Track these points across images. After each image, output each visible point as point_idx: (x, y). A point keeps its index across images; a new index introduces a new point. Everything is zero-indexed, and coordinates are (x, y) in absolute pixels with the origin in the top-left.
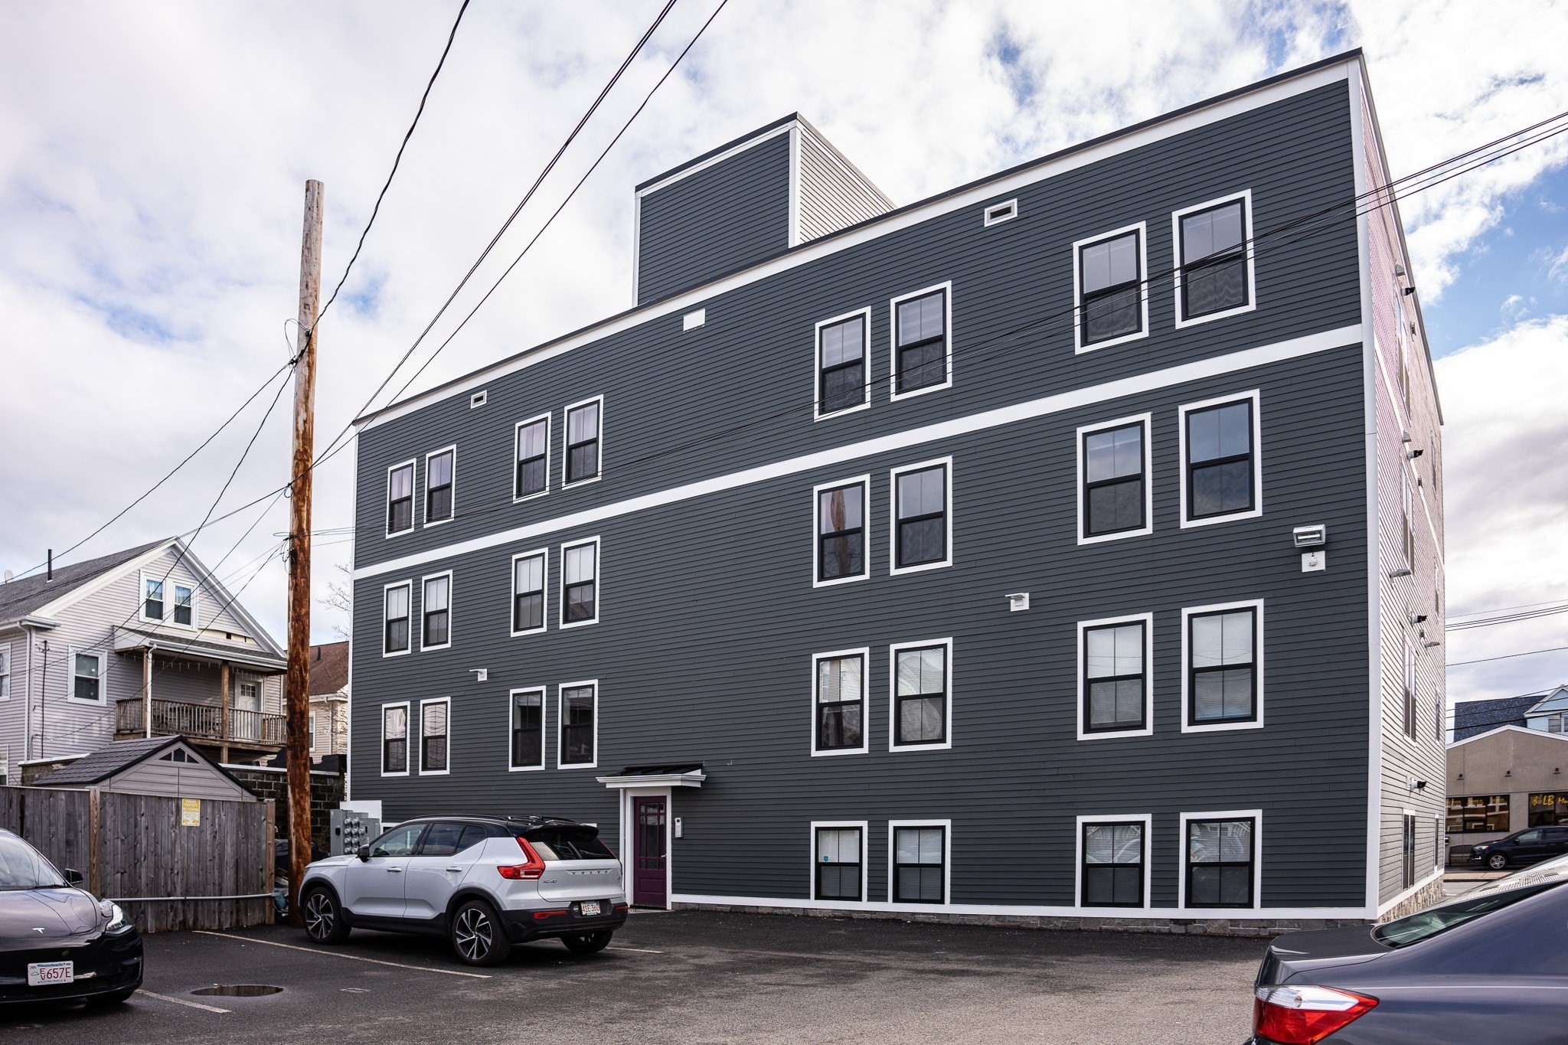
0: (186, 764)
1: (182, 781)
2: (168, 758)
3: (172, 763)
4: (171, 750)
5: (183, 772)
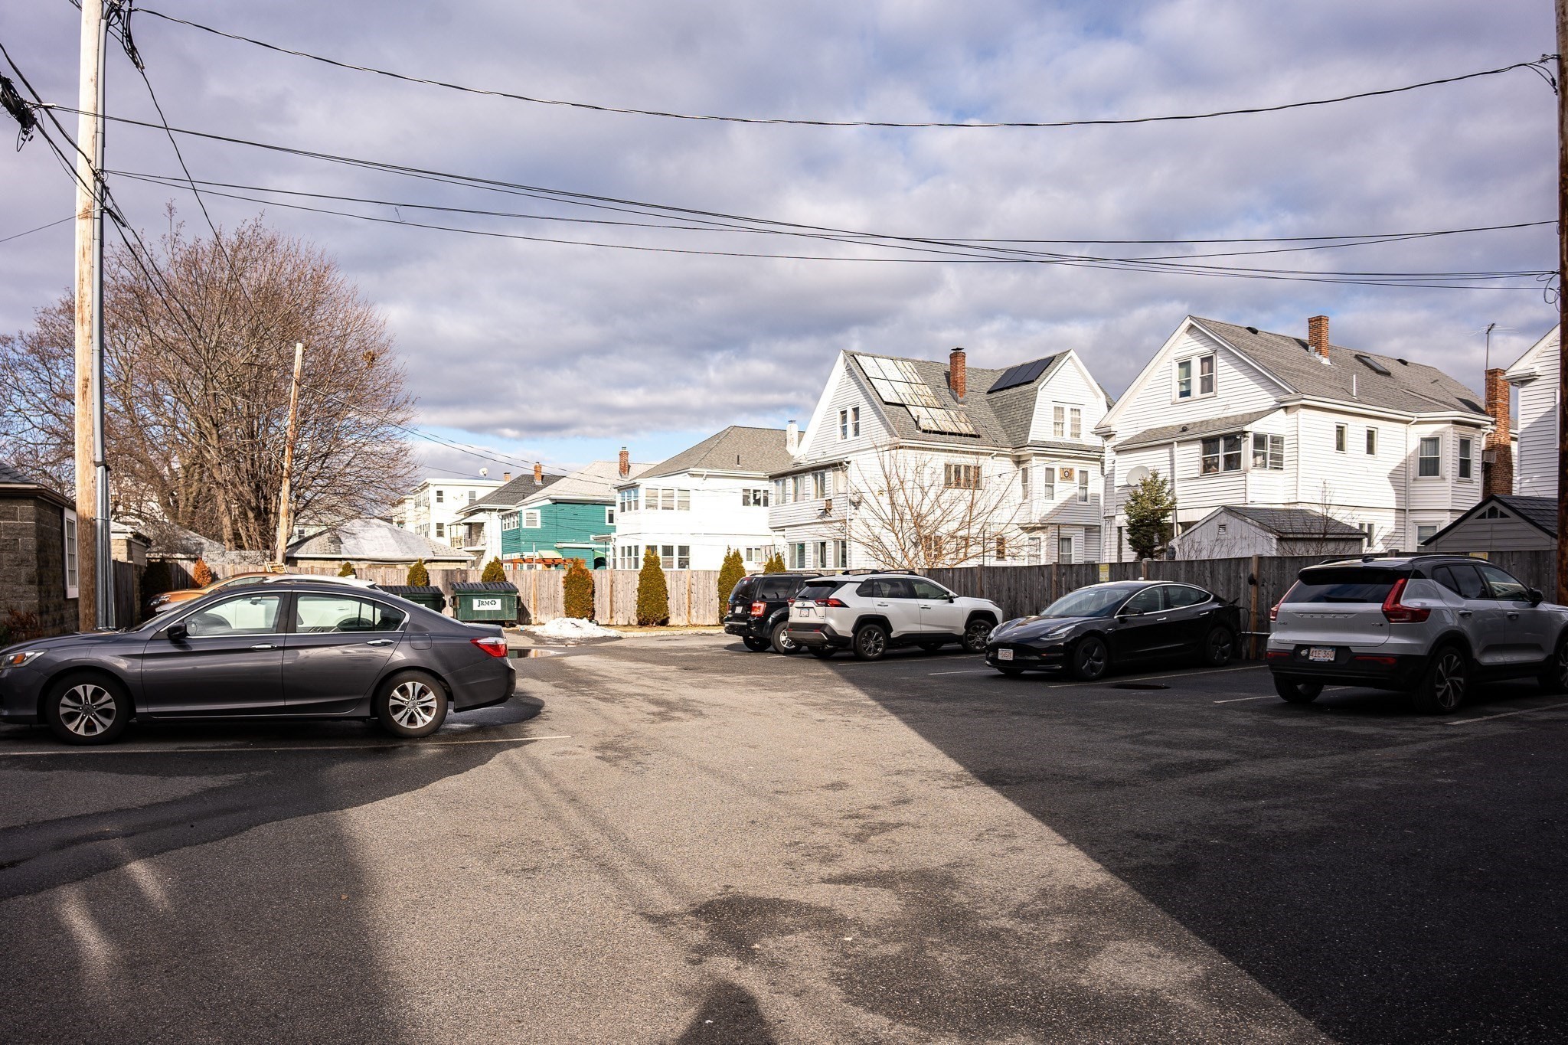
0: (1499, 520)
1: (1495, 536)
2: (1483, 516)
3: (1487, 520)
4: (1486, 509)
5: (1496, 528)
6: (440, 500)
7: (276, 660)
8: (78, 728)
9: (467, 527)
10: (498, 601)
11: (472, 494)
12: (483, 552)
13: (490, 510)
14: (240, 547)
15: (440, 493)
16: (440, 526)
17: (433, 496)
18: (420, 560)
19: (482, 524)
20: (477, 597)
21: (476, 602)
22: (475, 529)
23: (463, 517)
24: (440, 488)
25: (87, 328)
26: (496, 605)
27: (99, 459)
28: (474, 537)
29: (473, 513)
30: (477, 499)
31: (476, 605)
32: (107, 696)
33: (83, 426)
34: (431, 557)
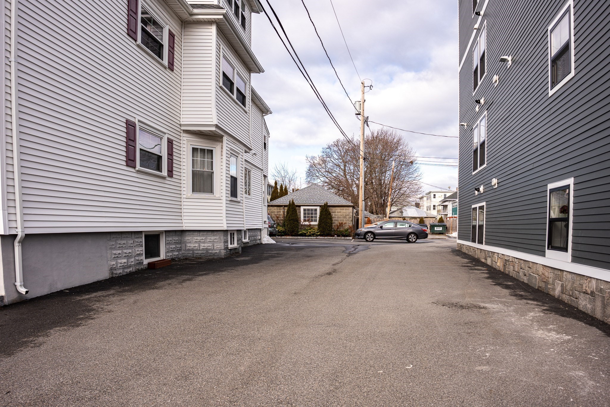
6: (434, 197)
7: (394, 231)
8: (368, 239)
9: (443, 206)
10: (441, 228)
11: (445, 195)
12: (447, 214)
13: (450, 201)
14: (377, 214)
15: (435, 195)
16: (434, 206)
17: (432, 196)
18: (422, 217)
19: (447, 205)
20: (436, 227)
21: (435, 228)
22: (445, 207)
23: (441, 203)
24: (434, 193)
25: (362, 177)
26: (441, 229)
27: (363, 200)
28: (444, 209)
29: (445, 202)
30: (447, 197)
31: (436, 229)
32: (372, 235)
33: (361, 194)
34: (426, 216)
